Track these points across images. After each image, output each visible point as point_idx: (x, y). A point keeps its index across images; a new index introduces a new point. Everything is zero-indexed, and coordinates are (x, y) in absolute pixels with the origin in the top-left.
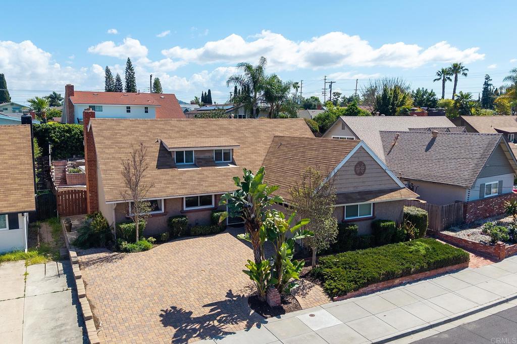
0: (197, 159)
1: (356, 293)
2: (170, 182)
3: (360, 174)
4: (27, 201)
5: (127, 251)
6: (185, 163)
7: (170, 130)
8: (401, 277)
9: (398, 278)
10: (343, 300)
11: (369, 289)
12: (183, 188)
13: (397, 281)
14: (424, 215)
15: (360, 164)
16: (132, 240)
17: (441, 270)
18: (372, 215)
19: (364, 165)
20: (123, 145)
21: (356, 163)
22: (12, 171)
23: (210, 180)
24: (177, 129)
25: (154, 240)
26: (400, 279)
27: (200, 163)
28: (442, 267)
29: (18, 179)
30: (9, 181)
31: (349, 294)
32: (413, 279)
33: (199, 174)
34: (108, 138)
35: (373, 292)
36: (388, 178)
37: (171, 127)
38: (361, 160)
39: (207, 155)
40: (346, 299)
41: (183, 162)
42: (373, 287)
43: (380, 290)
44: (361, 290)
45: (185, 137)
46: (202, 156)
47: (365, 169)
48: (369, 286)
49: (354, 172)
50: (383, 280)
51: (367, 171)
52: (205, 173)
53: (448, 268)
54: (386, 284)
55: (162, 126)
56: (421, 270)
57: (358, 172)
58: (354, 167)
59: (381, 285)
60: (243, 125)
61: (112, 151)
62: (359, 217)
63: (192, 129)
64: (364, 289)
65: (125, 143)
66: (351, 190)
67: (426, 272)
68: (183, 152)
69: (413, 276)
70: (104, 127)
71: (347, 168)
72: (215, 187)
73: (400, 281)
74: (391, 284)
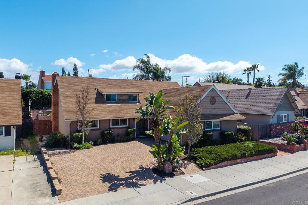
0: (118, 99)
1: (216, 166)
2: (103, 111)
3: (213, 104)
4: (17, 119)
5: (77, 148)
6: (111, 102)
7: (102, 84)
8: (241, 158)
9: (239, 159)
10: (209, 170)
12: (111, 114)
13: (239, 161)
14: (249, 129)
15: (213, 98)
16: (80, 142)
17: (262, 156)
18: (220, 128)
19: (215, 99)
20: (75, 90)
21: (210, 97)
22: (8, 103)
23: (126, 110)
24: (106, 84)
25: (93, 143)
26: (240, 159)
27: (120, 102)
28: (263, 154)
29: (12, 107)
30: (7, 108)
31: (212, 167)
32: (247, 160)
33: (119, 107)
34: (67, 86)
35: (225, 166)
36: (228, 107)
37: (103, 82)
38: (213, 96)
39: (124, 97)
40: (210, 169)
41: (110, 101)
42: (225, 163)
43: (229, 165)
44: (219, 165)
45: (111, 88)
46: (121, 98)
47: (215, 101)
48: (223, 163)
49: (209, 103)
50: (231, 160)
51: (216, 102)
52: (123, 107)
53: (266, 155)
54: (232, 162)
55: (98, 82)
56: (251, 155)
57: (212, 102)
58: (209, 100)
59: (229, 162)
60: (144, 83)
61: (69, 93)
62: (213, 129)
63: (115, 84)
64: (220, 164)
65: (77, 89)
66: (208, 113)
67: (254, 157)
68: (110, 95)
69: (247, 158)
70: (64, 80)
71: (205, 100)
72: (129, 115)
73: (240, 160)
74: (235, 162)
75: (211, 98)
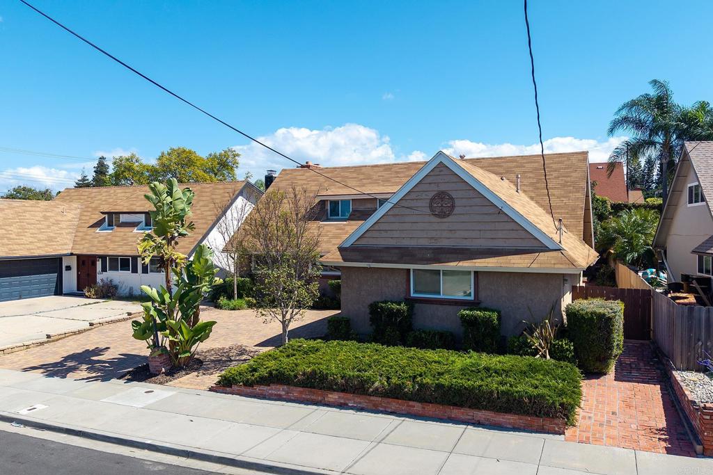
1: (249, 390)
3: (443, 215)
5: (221, 307)
6: (340, 217)
8: (343, 391)
9: (334, 390)
11: (273, 392)
13: (333, 397)
15: (441, 195)
18: (472, 297)
19: (452, 199)
21: (431, 195)
24: (361, 177)
26: (342, 395)
31: (235, 388)
35: (279, 398)
36: (512, 226)
37: (358, 175)
38: (443, 188)
39: (368, 207)
41: (338, 215)
42: (281, 390)
44: (258, 389)
46: (362, 208)
47: (453, 207)
48: (273, 386)
49: (428, 211)
51: (457, 210)
54: (307, 393)
56: (395, 393)
57: (438, 210)
58: (428, 201)
62: (442, 296)
66: (424, 243)
69: (372, 398)
71: (412, 203)
73: (339, 398)
74: (320, 398)
75: (434, 196)
